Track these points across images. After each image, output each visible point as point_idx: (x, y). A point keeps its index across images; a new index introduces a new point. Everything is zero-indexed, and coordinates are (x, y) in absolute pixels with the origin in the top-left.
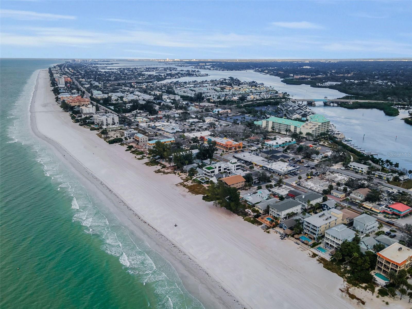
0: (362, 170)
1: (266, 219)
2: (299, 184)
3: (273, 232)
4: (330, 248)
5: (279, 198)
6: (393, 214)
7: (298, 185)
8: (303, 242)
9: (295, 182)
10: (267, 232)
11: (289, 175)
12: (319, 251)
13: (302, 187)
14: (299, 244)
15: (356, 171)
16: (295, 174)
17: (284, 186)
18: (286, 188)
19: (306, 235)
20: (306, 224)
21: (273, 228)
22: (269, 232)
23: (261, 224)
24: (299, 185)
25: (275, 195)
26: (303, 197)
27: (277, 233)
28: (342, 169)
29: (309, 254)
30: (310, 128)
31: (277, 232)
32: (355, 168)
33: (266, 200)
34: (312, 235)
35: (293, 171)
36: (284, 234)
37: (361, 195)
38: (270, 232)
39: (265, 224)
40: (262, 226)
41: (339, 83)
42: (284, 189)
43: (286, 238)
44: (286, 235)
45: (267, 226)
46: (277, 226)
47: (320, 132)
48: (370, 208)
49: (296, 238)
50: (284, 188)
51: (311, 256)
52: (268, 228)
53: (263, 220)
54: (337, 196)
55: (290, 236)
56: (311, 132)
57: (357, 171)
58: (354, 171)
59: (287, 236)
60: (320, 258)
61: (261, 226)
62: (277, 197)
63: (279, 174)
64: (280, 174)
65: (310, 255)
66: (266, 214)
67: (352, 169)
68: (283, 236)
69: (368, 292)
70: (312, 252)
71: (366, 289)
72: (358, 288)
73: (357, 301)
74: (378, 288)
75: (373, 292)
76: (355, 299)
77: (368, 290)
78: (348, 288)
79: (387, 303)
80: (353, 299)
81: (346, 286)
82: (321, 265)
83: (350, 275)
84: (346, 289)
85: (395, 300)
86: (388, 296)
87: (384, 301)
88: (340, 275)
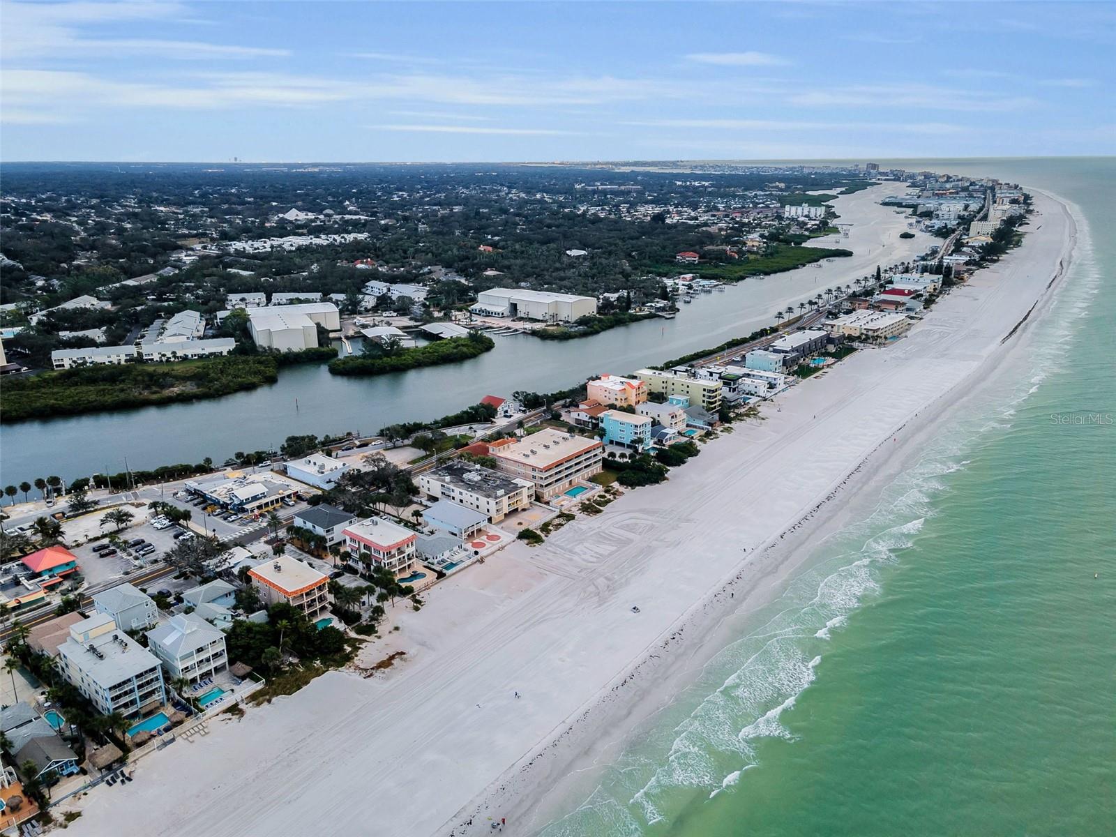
6: (65, 577)
20: (116, 693)
21: (46, 804)
27: (85, 794)
31: (80, 795)
34: (147, 701)
36: (100, 775)
43: (126, 769)
44: (108, 768)
48: (13, 604)
51: (235, 717)
55: (124, 757)
59: (117, 765)
69: (366, 647)
70: (218, 715)
71: (360, 648)
72: (357, 656)
73: (398, 659)
74: (353, 635)
75: (365, 641)
76: (393, 662)
77: (360, 646)
78: (357, 668)
79: (397, 629)
80: (392, 664)
81: (352, 669)
82: (281, 699)
83: (317, 660)
84: (361, 671)
85: (387, 620)
86: (376, 625)
87: (390, 632)
88: (318, 673)
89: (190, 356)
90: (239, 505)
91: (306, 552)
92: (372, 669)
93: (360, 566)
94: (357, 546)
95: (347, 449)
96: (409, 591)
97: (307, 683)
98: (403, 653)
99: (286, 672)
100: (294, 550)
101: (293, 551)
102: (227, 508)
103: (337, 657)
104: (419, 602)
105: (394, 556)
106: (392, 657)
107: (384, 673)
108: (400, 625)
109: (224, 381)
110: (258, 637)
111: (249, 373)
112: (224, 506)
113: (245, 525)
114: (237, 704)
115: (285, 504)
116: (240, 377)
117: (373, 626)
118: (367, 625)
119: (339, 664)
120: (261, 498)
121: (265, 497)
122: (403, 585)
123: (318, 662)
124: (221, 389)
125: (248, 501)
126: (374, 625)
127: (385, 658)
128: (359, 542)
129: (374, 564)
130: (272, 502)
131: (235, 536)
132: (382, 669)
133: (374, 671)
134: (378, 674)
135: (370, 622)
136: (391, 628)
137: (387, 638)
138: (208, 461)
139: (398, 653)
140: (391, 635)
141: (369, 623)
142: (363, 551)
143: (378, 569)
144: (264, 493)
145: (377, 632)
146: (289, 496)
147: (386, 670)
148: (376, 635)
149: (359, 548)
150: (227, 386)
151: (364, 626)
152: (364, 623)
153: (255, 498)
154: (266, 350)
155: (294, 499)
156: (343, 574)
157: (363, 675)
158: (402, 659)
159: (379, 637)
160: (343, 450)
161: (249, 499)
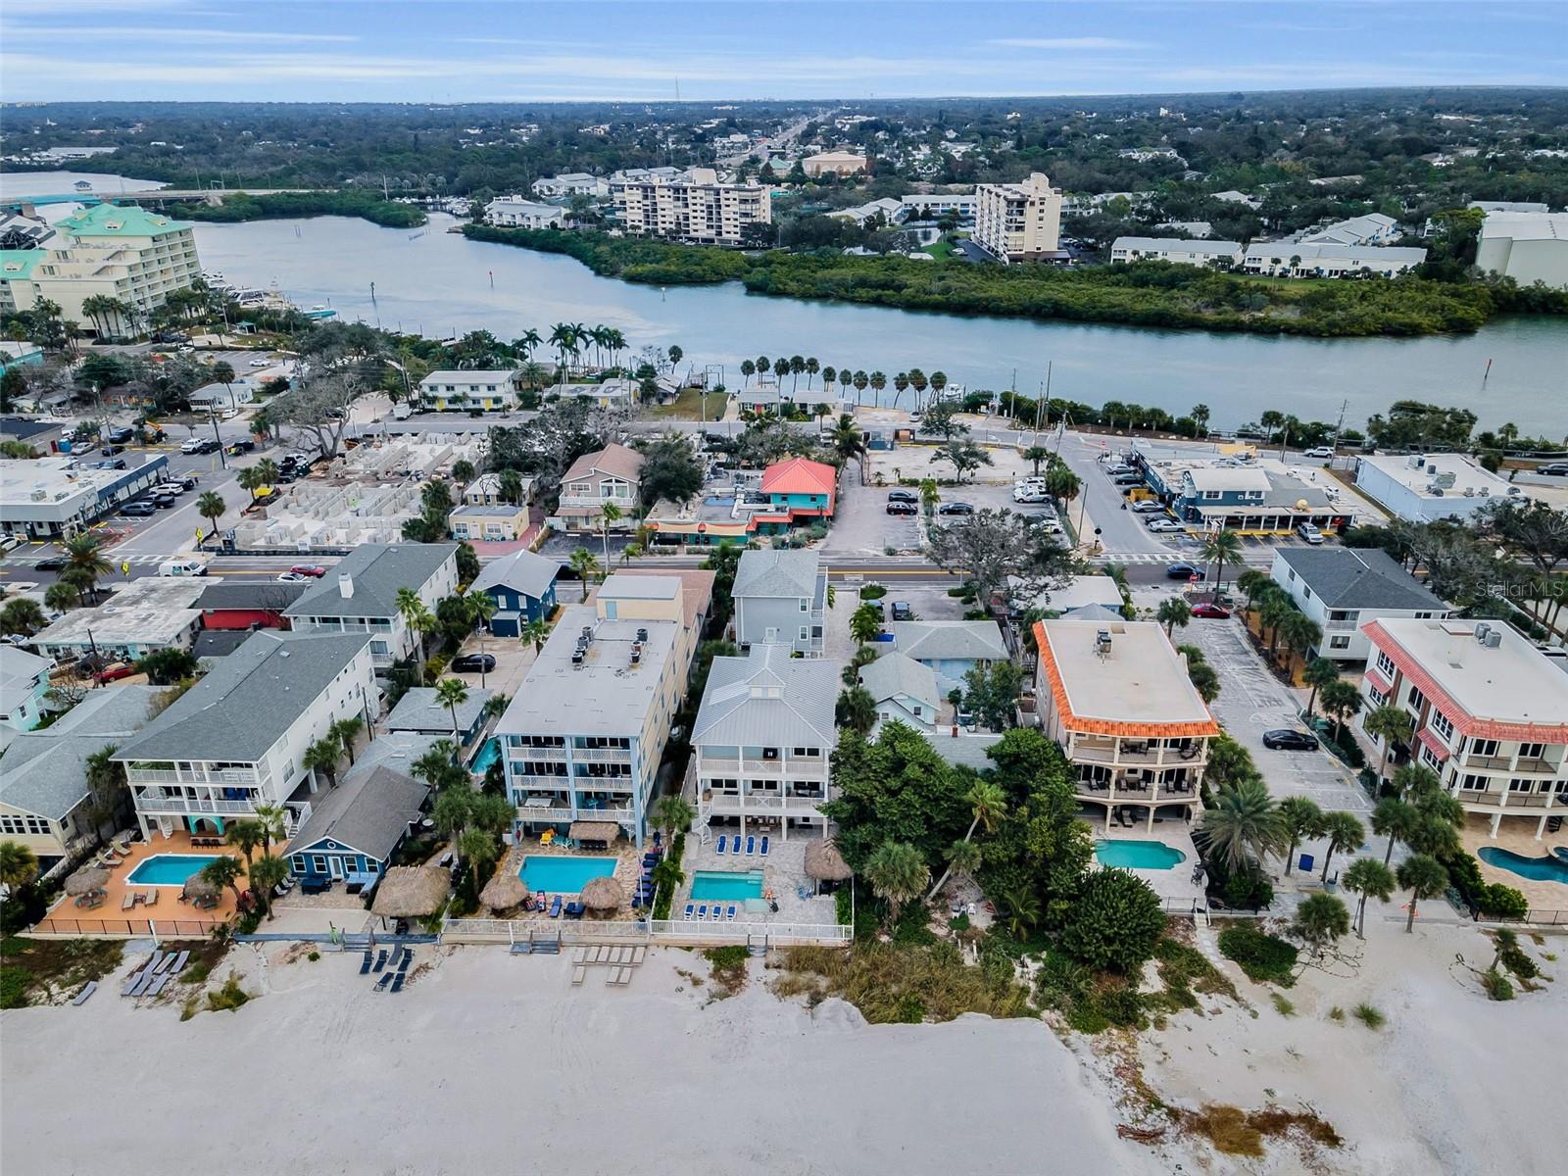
0: (492, 394)
1: (124, 883)
2: (229, 543)
3: (271, 965)
4: (758, 841)
5: (145, 677)
6: (801, 520)
7: (220, 552)
8: (574, 912)
9: (192, 543)
10: (216, 1004)
11: (118, 519)
12: (724, 905)
13: (258, 553)
14: (555, 947)
15: (466, 410)
16: (158, 504)
17: (124, 589)
18: (153, 590)
19: (546, 837)
20: (525, 755)
21: (248, 928)
22: (234, 998)
23: (103, 955)
24: (229, 548)
25: (92, 666)
26: (347, 589)
27: (314, 957)
28: (397, 415)
29: (688, 985)
30: (98, 273)
31: (307, 950)
32: (458, 391)
33: (39, 727)
34: (596, 814)
35: (134, 488)
36: (379, 931)
37: (614, 485)
38: (244, 987)
39: (157, 939)
40: (120, 972)
41: (111, 150)
42: (145, 604)
43: (421, 952)
44: (403, 924)
45: (177, 946)
46: (274, 895)
47: (161, 290)
48: (694, 530)
49: (498, 913)
50: (144, 597)
51: (711, 984)
52: (205, 955)
53: (110, 912)
54: (495, 535)
55: (445, 919)
56: (110, 292)
57: (470, 405)
58: (459, 410)
59: (419, 929)
60: (773, 958)
61: (111, 984)
62: (120, 674)
63: (39, 532)
64: (46, 531)
65: (696, 982)
66: (102, 844)
67: (445, 405)
68: (390, 948)
69: (1217, 1012)
70: (689, 949)
71: (1190, 1002)
72: (1160, 1024)
73: (1290, 1145)
74: (1206, 941)
75: (1226, 987)
76: (1265, 1142)
77: (1201, 998)
78: (1130, 1071)
79: (1369, 1017)
80: (1256, 1152)
81: (1106, 1065)
82: (843, 1016)
83: (1036, 959)
84: (1132, 1091)
85: (1354, 962)
86: (1303, 957)
87: (1336, 1015)
88: (1004, 1002)
89: (1326, 273)
90: (1192, 501)
91: (1260, 652)
92: (1174, 1114)
93: (1376, 750)
94: (1391, 684)
95: (1551, 473)
96: (1503, 906)
97: (946, 1014)
98: (1329, 1136)
99: (929, 939)
100: (1239, 636)
101: (1233, 636)
102: (1169, 505)
103: (1096, 990)
104: (1524, 968)
105: (1504, 764)
106: (1275, 1123)
107: (1203, 1163)
108: (1388, 1009)
109: (1357, 310)
110: (907, 794)
111: (1419, 307)
112: (1166, 499)
113: (1178, 547)
114: (744, 952)
115: (1300, 535)
116: (1396, 310)
117: (1289, 955)
118: (1273, 939)
119: (1086, 1018)
120: (1247, 503)
121: (1259, 503)
122: (1491, 875)
123: (1033, 967)
124: (1343, 324)
125: (1212, 498)
126: (1295, 951)
127: (1252, 1105)
128: (1400, 675)
129: (1420, 760)
130: (1270, 521)
131: (1136, 559)
132: (1207, 1143)
133: (1172, 1131)
134: (1182, 1149)
135: (1289, 933)
136: (1348, 1003)
137: (1308, 1030)
138: (1202, 412)
139: (1309, 1121)
140: (1332, 1029)
141: (1284, 938)
142: (1403, 704)
143: (1424, 782)
144: (1259, 494)
145: (1288, 982)
146: (1320, 522)
147: (1220, 1160)
148: (1278, 989)
149: (1392, 694)
150: (1357, 320)
151: (1260, 936)
152: (1269, 928)
153: (1232, 497)
154: (1483, 279)
155: (1330, 530)
156: (1315, 748)
157: (1127, 1115)
158: (1308, 1157)
159: (1285, 1009)
160: (1541, 472)
161: (1216, 494)
